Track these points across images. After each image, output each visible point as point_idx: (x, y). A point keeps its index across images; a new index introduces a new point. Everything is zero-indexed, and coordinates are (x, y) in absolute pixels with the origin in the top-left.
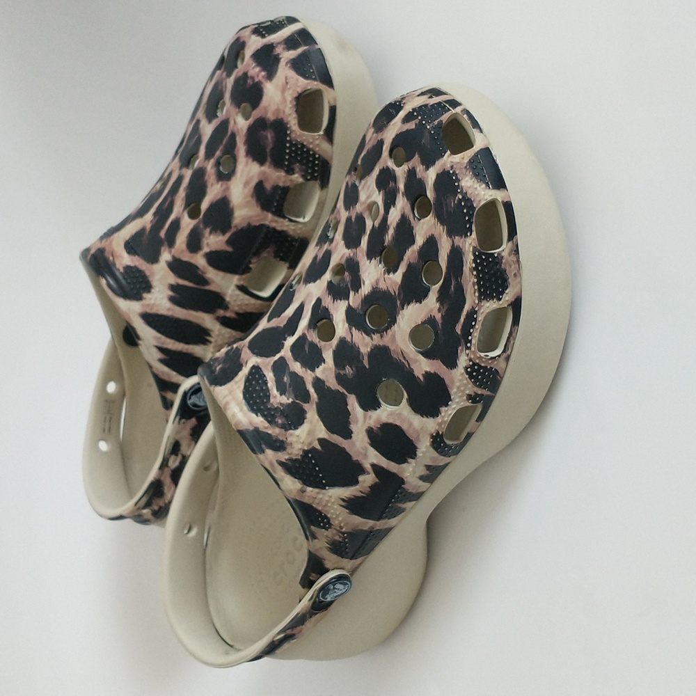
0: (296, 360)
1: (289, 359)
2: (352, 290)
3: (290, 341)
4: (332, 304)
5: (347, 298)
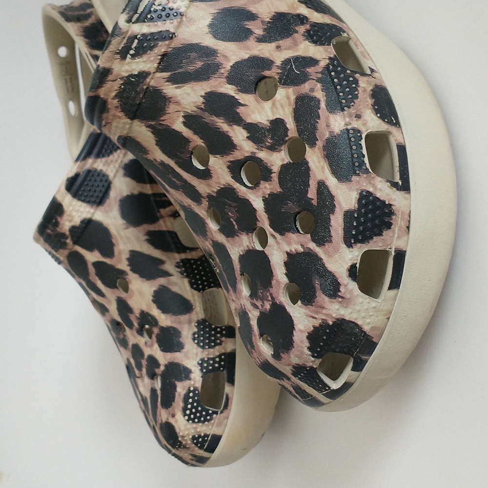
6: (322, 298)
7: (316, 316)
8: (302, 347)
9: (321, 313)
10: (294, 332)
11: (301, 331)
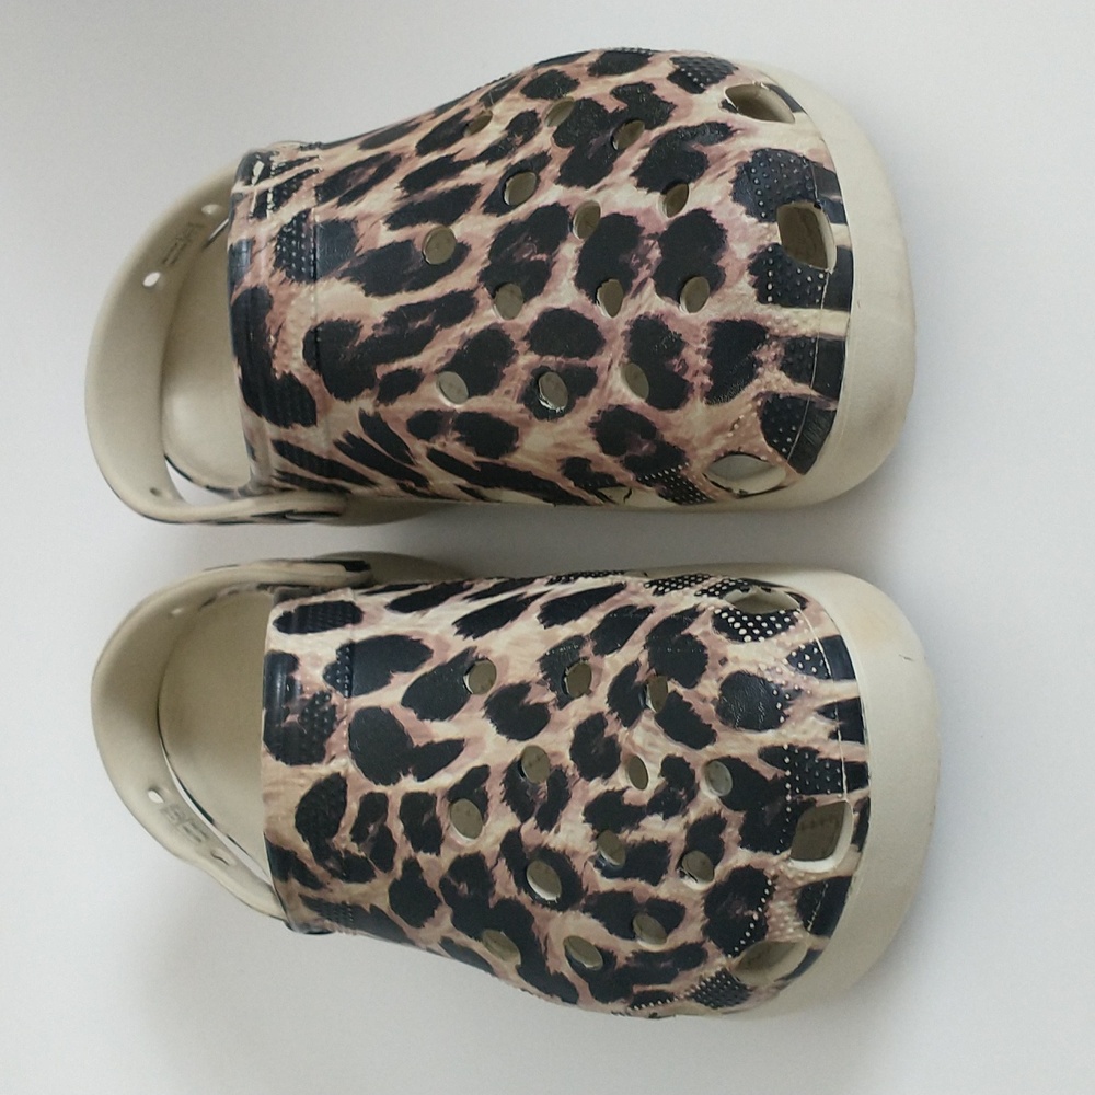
0: (402, 817)
1: (392, 807)
2: (537, 818)
3: (409, 784)
4: (498, 801)
5: (524, 820)
6: (712, 151)
7: (724, 170)
8: (738, 219)
9: (728, 161)
10: (713, 216)
11: (719, 204)
